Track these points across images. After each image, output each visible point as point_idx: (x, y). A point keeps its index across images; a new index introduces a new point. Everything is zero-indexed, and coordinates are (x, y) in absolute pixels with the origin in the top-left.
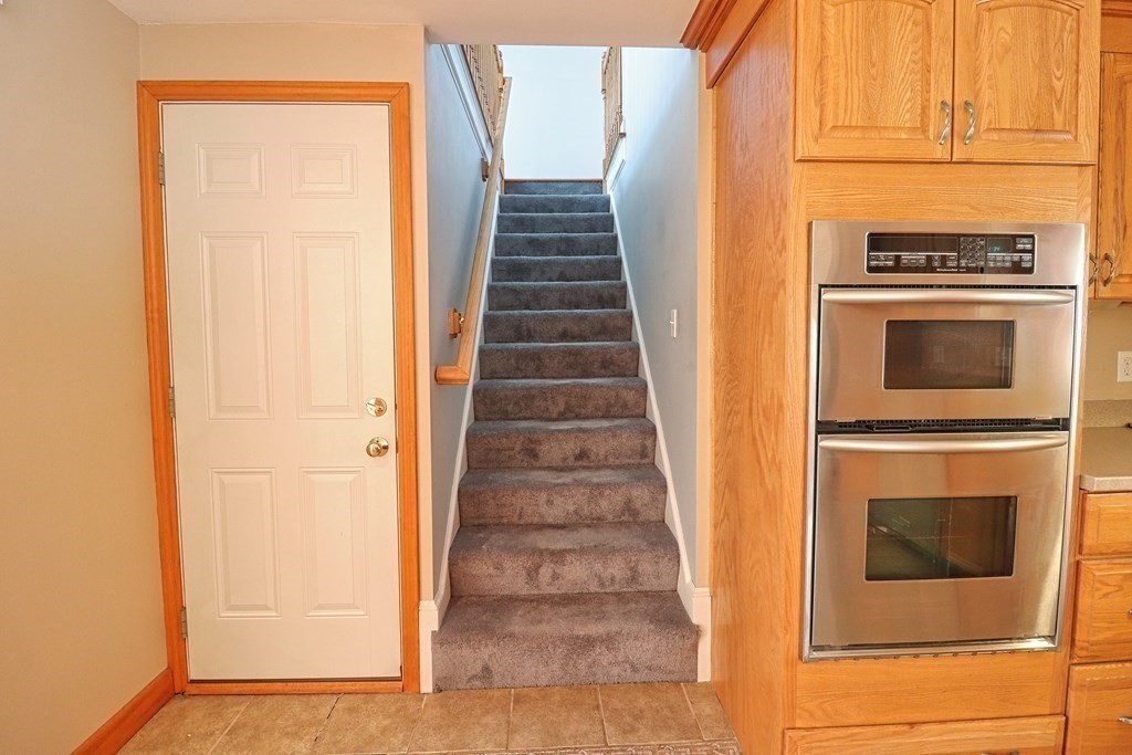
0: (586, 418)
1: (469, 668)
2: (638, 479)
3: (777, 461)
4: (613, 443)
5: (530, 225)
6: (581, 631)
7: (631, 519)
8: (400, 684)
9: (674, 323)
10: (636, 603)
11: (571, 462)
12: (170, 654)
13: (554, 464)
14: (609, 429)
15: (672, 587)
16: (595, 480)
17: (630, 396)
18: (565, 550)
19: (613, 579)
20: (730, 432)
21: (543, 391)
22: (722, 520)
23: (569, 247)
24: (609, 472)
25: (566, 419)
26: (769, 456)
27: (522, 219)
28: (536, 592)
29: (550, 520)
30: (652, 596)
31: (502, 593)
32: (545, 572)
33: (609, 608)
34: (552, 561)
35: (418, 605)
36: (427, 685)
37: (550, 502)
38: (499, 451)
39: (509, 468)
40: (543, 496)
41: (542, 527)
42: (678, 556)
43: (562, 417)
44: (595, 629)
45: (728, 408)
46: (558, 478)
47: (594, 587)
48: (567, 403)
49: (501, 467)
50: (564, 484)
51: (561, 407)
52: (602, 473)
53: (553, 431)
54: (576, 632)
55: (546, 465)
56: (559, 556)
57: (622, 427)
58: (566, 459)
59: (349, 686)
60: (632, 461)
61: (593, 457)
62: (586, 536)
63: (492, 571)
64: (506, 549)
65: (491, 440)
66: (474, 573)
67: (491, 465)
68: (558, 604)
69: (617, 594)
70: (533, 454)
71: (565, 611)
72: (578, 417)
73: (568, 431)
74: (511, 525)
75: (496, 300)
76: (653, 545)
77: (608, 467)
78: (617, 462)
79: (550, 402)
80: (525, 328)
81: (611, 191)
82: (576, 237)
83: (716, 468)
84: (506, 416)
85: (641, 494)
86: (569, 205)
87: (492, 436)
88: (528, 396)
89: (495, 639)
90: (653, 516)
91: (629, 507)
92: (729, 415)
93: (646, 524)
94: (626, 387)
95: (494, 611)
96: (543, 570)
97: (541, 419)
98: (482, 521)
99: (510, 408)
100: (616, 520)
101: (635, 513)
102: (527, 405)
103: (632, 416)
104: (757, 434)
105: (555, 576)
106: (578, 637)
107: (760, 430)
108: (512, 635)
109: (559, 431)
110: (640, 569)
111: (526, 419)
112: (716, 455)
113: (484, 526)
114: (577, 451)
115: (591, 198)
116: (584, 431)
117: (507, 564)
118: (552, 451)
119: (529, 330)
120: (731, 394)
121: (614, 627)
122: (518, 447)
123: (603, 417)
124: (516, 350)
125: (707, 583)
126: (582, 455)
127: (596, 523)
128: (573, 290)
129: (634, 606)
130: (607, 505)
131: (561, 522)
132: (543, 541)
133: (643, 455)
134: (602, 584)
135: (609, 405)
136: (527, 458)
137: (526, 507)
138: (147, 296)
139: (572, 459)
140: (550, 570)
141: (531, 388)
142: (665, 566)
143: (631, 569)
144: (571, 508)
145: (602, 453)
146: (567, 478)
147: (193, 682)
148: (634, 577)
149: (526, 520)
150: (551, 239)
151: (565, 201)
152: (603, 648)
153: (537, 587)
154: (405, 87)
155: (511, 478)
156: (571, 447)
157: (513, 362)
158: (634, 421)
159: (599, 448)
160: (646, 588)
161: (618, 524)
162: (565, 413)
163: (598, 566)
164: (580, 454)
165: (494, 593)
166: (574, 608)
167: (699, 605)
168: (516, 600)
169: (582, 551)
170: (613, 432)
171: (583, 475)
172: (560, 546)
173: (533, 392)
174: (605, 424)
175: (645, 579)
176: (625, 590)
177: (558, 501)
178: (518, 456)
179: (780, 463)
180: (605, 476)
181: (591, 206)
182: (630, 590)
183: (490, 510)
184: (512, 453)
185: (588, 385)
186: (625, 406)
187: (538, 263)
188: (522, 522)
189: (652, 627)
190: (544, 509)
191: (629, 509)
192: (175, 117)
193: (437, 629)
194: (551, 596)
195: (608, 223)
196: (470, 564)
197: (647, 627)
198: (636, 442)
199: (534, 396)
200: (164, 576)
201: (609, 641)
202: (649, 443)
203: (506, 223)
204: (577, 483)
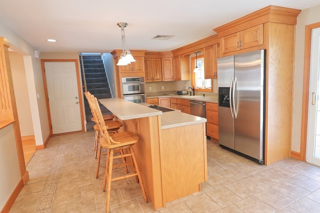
8: (82, 131)
12: (50, 132)
23: (96, 71)
35: (84, 121)
36: (86, 130)
81: (102, 59)
82: (97, 69)
115: (99, 60)
128: (98, 79)
138: (44, 86)
147: (54, 135)
150: (92, 69)
151: (94, 61)
154: (77, 60)
181: (99, 62)
187: (90, 74)
192: (46, 64)
193: (86, 123)
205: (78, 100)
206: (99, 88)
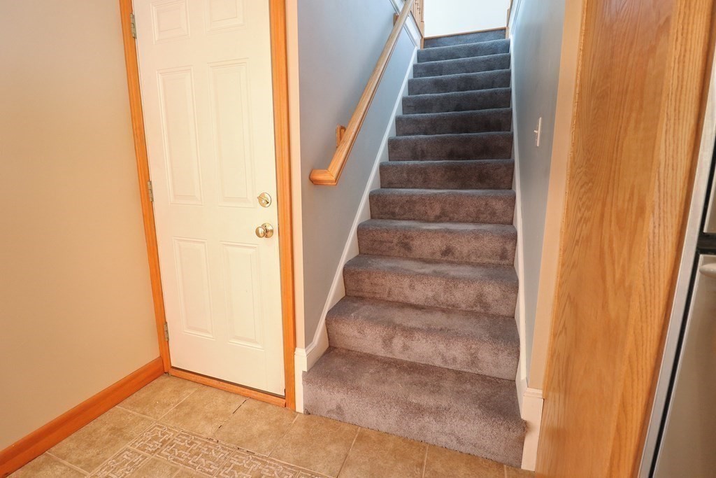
0: (459, 221)
1: (328, 404)
2: (491, 277)
3: (627, 284)
4: (475, 244)
5: (440, 70)
6: (414, 399)
7: (482, 310)
8: (284, 401)
9: (538, 132)
10: (473, 384)
11: (438, 256)
12: (161, 348)
13: (424, 257)
14: (472, 232)
15: (511, 377)
16: (452, 273)
17: (499, 206)
18: (414, 328)
19: (454, 359)
20: (577, 241)
21: (422, 199)
22: (561, 332)
24: (469, 268)
25: (441, 222)
26: (618, 276)
27: (432, 66)
28: (389, 355)
29: (412, 301)
30: (489, 381)
31: (364, 352)
32: (398, 342)
33: (447, 384)
34: (402, 335)
35: (294, 350)
36: (300, 408)
37: (412, 287)
38: (381, 242)
39: (389, 256)
40: (406, 282)
41: (405, 305)
42: (518, 352)
43: (438, 219)
44: (427, 400)
45: (579, 215)
46: (422, 268)
47: (438, 362)
48: (443, 209)
49: (382, 255)
50: (424, 274)
51: (438, 212)
52: (462, 268)
53: (425, 230)
54: (410, 399)
55: (418, 257)
56: (409, 332)
57: (485, 231)
58: (434, 253)
59: (253, 394)
60: (493, 261)
61: (457, 254)
62: (438, 319)
63: (356, 333)
64: (369, 319)
65: (375, 234)
66: (344, 332)
67: (375, 253)
68: (405, 370)
69: (458, 373)
70: (407, 247)
71: (407, 377)
72: (451, 220)
73: (436, 231)
74: (381, 301)
75: (402, 129)
76: (495, 338)
77: (468, 263)
78: (479, 260)
79: (428, 208)
80: (419, 149)
81: (512, 36)
82: (473, 76)
83: (561, 277)
84: (393, 216)
85: (492, 292)
86: (474, 51)
87: (376, 230)
88: (411, 201)
89: (345, 388)
90: (504, 310)
91: (480, 299)
92: (580, 221)
93: (495, 317)
94: (496, 198)
95: (354, 364)
96: (395, 341)
97: (421, 220)
98: (360, 294)
99: (397, 210)
100: (469, 309)
101: (486, 306)
102: (409, 210)
103: (500, 223)
104: (606, 247)
105: (405, 348)
106: (410, 404)
107: (611, 241)
108: (358, 388)
109: (429, 231)
110: (479, 355)
111: (409, 219)
112: (563, 265)
113: (362, 298)
114: (444, 248)
115: (493, 44)
116: (450, 232)
117: (368, 331)
118: (424, 247)
119: (423, 151)
120: (583, 200)
121: (444, 404)
122: (395, 241)
123: (473, 222)
124: (408, 165)
125: (541, 387)
126: (448, 251)
127: (449, 310)
129: (469, 387)
130: (463, 296)
131: (421, 303)
132: (399, 317)
133: (503, 256)
134: (445, 361)
135: (479, 212)
136: (403, 250)
137: (393, 289)
138: (133, 118)
139: (439, 254)
140: (401, 342)
141: (413, 195)
142: (503, 358)
143: (472, 355)
144: (430, 294)
145: (465, 250)
146: (429, 269)
147: (173, 367)
148: (474, 361)
149: (394, 298)
151: (470, 49)
152: (432, 419)
153: (391, 352)
155: (385, 264)
156: (438, 244)
157: (405, 175)
158: (499, 227)
159: (463, 247)
160: (486, 372)
161: (469, 313)
162: (440, 217)
163: (442, 347)
164: (446, 251)
165: (359, 350)
166: (416, 377)
167: (531, 404)
168: (374, 359)
169: (429, 331)
170: (476, 236)
171: (444, 268)
172: (412, 324)
173: (414, 198)
174: (471, 227)
175: (485, 365)
176: (465, 370)
177: (419, 287)
178: (396, 248)
179: (630, 287)
180: (464, 271)
181: (493, 49)
182: (470, 371)
183: (367, 287)
184: (391, 245)
185: (461, 194)
186: (493, 214)
188: (390, 299)
189: (479, 411)
190: (407, 292)
191: (481, 302)
193: (306, 371)
194: (402, 362)
195: (506, 62)
196: (341, 326)
197: (474, 410)
198: (496, 245)
199: (415, 202)
200: (155, 301)
201: (438, 412)
202: (509, 247)
203: (420, 71)
204: (436, 274)
205: (270, 217)
206: (459, 157)
